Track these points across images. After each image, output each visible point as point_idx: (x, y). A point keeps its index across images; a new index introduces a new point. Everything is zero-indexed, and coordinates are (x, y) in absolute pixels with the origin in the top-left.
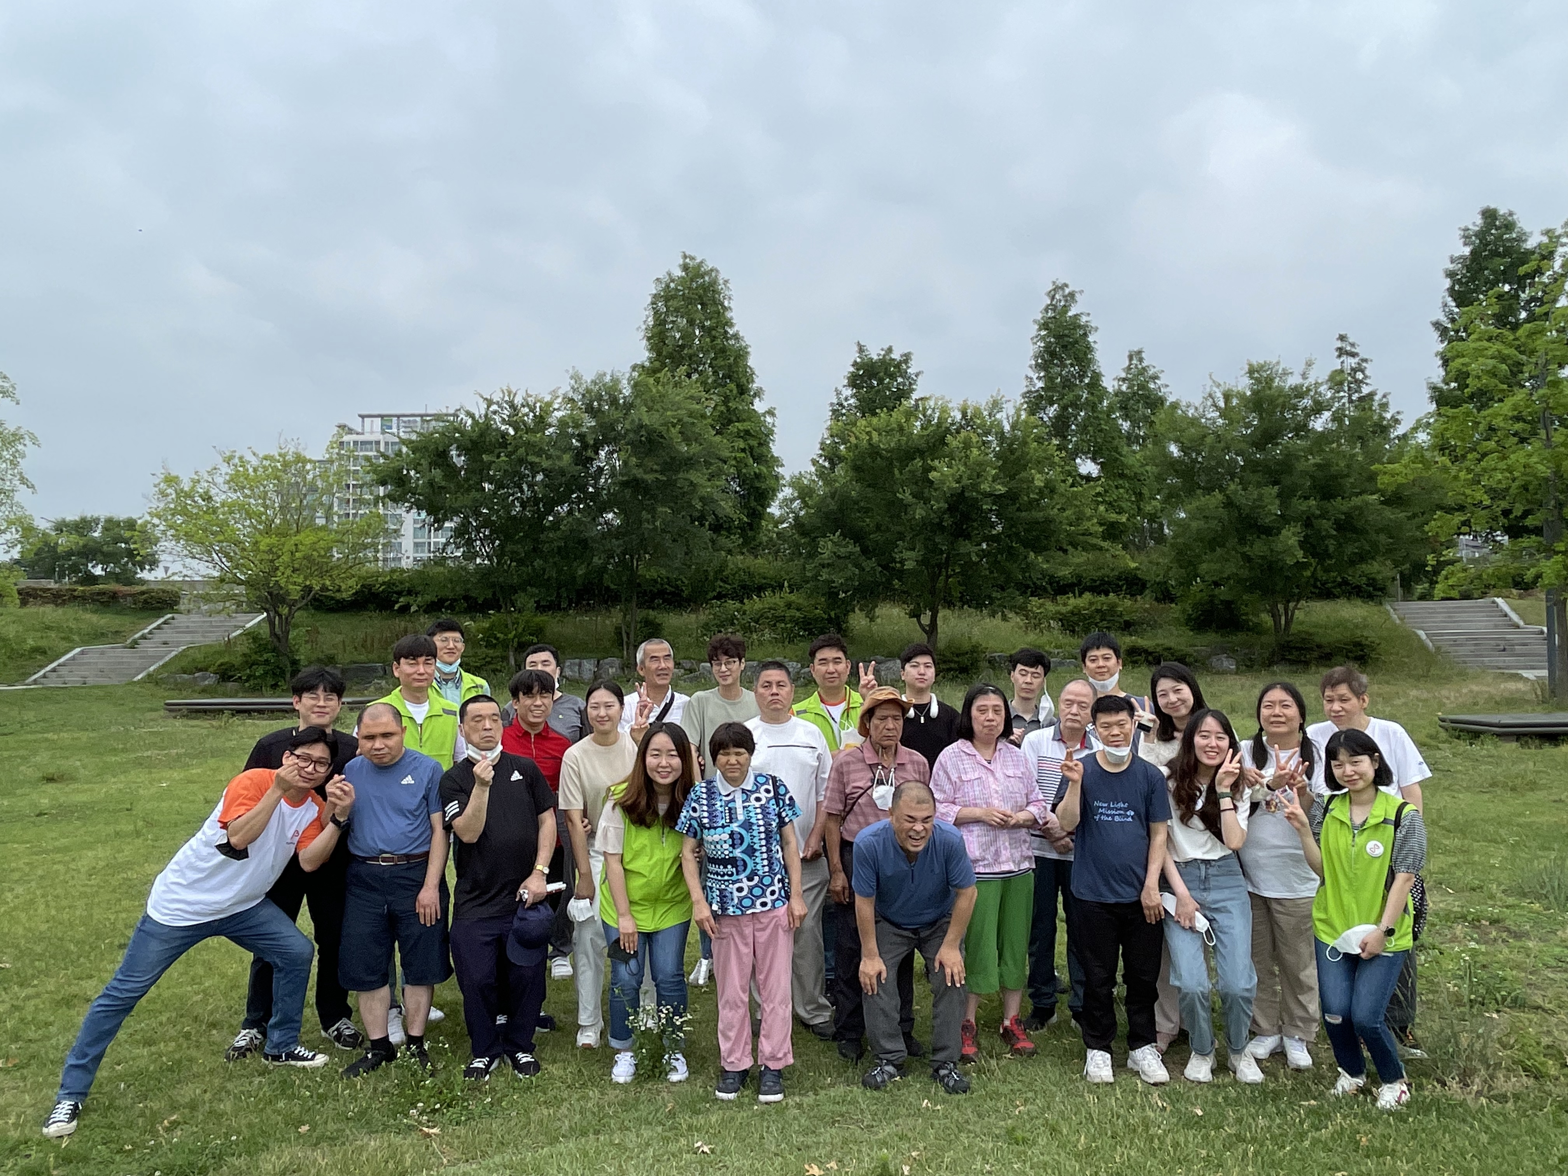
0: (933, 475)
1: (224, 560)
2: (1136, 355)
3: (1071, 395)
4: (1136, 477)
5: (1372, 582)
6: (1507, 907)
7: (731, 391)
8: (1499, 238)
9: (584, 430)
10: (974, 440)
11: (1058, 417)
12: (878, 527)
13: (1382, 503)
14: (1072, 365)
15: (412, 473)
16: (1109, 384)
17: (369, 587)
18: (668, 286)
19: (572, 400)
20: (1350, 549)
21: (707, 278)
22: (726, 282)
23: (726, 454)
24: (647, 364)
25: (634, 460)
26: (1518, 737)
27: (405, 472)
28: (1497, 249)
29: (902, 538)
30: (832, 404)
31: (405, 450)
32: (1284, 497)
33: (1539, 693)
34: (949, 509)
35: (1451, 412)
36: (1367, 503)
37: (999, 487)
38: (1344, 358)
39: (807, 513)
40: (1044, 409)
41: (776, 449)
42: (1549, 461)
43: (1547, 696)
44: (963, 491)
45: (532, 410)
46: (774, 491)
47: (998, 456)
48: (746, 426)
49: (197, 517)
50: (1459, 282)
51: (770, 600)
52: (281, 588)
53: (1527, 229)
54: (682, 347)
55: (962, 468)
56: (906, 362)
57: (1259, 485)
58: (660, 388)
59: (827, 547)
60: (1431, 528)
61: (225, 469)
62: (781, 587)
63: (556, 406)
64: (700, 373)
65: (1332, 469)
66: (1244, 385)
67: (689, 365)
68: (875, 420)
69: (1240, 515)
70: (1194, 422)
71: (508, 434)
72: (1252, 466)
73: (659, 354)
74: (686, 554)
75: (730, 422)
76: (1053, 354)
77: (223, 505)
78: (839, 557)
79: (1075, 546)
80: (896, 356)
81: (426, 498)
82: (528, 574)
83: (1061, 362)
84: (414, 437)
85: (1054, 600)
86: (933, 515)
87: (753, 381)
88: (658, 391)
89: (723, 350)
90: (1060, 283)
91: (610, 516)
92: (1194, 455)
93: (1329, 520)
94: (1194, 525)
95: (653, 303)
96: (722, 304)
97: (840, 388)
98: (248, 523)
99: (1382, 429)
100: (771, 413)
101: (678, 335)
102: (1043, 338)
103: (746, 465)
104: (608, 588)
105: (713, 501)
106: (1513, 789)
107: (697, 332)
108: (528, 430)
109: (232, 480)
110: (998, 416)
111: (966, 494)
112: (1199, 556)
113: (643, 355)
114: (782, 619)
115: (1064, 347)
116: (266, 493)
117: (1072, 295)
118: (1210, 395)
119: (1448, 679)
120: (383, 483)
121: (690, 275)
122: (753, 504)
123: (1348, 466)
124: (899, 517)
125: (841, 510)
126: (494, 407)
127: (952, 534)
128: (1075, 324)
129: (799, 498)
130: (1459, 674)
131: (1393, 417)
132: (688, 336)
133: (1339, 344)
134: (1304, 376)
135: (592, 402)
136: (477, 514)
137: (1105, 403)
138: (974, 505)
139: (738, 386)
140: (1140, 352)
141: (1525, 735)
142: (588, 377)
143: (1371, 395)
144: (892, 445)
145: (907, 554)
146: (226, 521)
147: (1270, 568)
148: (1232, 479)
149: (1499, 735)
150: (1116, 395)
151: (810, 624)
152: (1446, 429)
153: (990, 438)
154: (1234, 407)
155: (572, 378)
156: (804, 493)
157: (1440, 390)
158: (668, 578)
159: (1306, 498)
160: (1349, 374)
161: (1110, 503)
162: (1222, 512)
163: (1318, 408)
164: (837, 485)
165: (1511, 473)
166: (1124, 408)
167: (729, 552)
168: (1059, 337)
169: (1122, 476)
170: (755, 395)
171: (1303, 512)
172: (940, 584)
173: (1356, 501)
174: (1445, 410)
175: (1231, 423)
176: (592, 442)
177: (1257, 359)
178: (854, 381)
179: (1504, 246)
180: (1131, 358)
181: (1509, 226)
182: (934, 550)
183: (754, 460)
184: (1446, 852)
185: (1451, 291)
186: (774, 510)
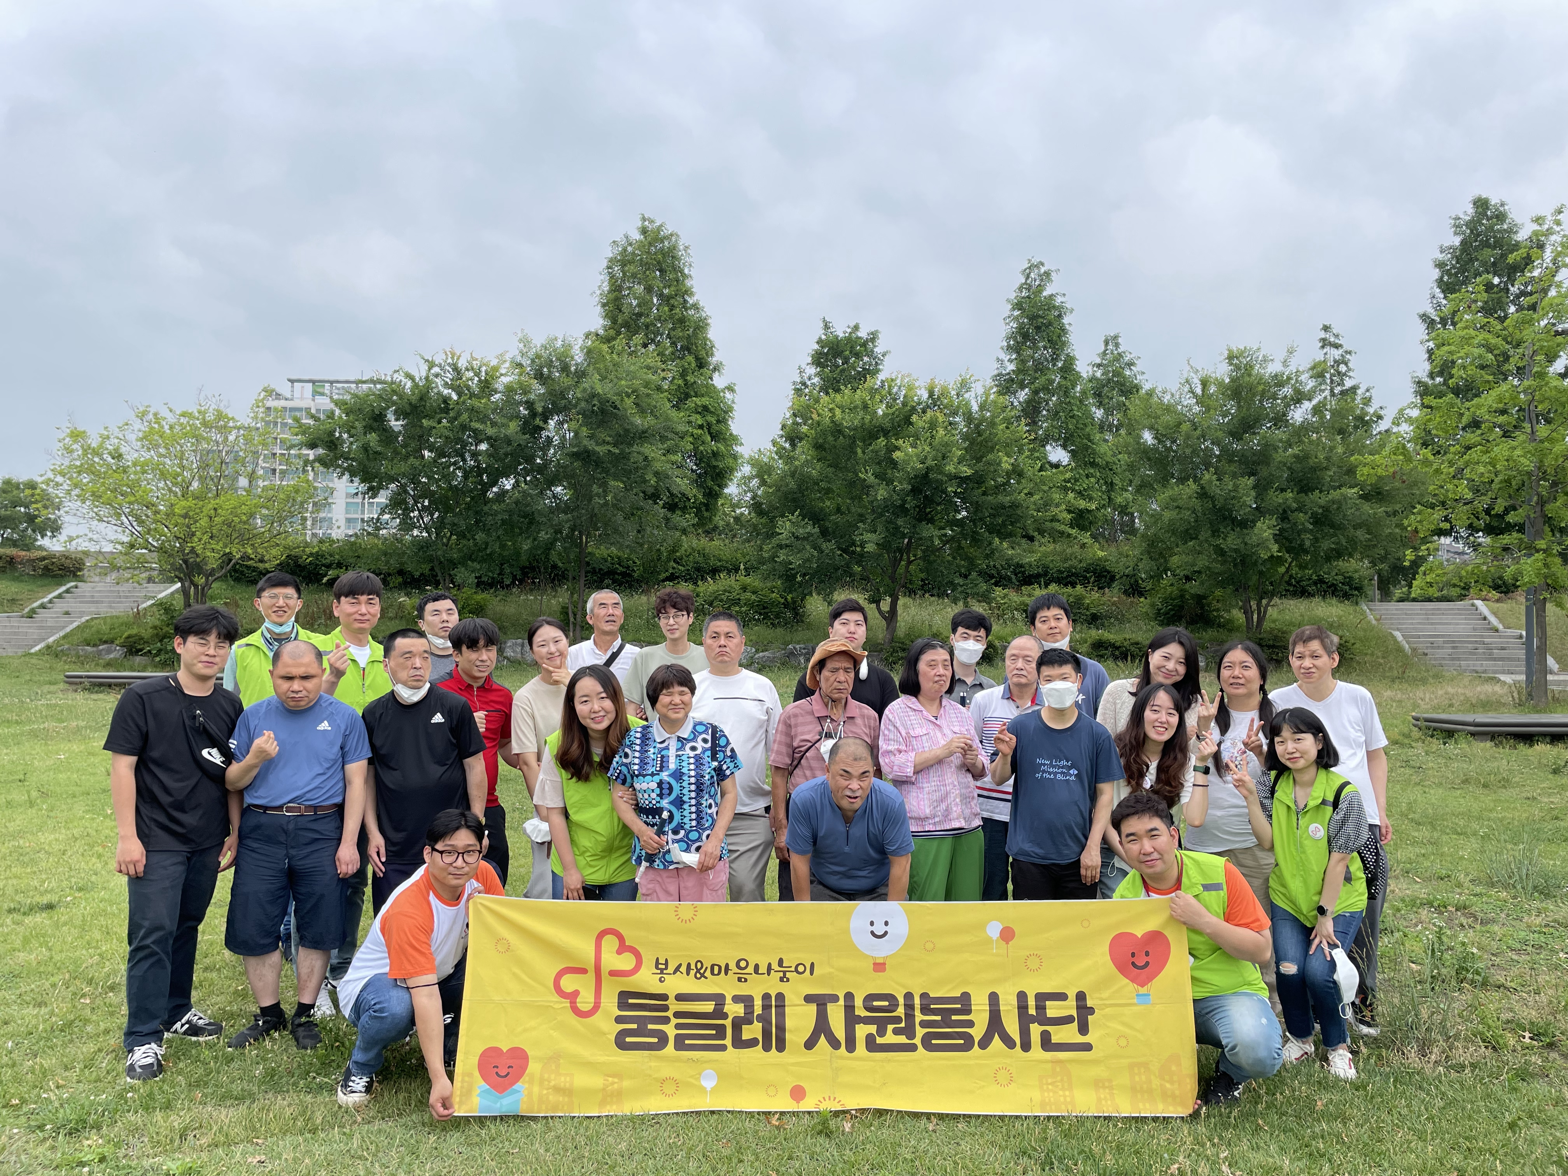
0: (897, 455)
1: (135, 524)
2: (1112, 341)
3: (1043, 379)
4: (1108, 467)
5: (1349, 581)
6: (1475, 895)
7: (689, 364)
8: (1491, 228)
9: (532, 397)
10: (941, 419)
11: (1028, 402)
12: (838, 510)
13: (1361, 497)
14: (1045, 348)
15: (345, 436)
16: (1084, 368)
17: (295, 558)
18: (625, 250)
19: (520, 365)
20: (1326, 545)
21: (666, 243)
22: (686, 248)
23: (682, 428)
24: (601, 332)
25: (584, 431)
26: (1493, 737)
27: (337, 435)
28: (1487, 240)
29: (862, 518)
30: (794, 383)
31: (337, 412)
32: (1261, 488)
33: (1516, 695)
34: (912, 490)
35: (1434, 402)
36: (1345, 498)
37: (965, 468)
38: (1327, 349)
39: (765, 492)
40: (1014, 393)
41: (735, 427)
42: (1533, 455)
43: (1524, 699)
44: (927, 473)
45: (477, 374)
46: (732, 470)
47: (965, 437)
48: (705, 401)
49: (105, 476)
50: (1448, 272)
51: (724, 582)
52: (197, 555)
53: (1518, 221)
54: (640, 315)
55: (927, 449)
56: (873, 340)
57: (1234, 476)
58: (615, 356)
59: (786, 527)
60: (1411, 521)
61: (137, 425)
62: (737, 570)
63: (503, 371)
64: (658, 344)
65: (1310, 461)
66: (1223, 372)
67: (646, 335)
68: (838, 397)
69: (1214, 506)
70: (1169, 409)
71: (450, 398)
72: (1228, 455)
73: (614, 321)
74: (639, 532)
75: (687, 396)
76: (1026, 336)
77: (135, 464)
78: (797, 538)
79: (1041, 532)
80: (863, 334)
81: (360, 463)
82: (469, 548)
83: (1034, 344)
84: (347, 397)
85: (1018, 589)
86: (895, 497)
87: (712, 355)
88: (612, 359)
89: (682, 321)
90: (1035, 261)
91: (559, 489)
92: (1168, 444)
93: (1306, 513)
94: (1168, 515)
95: (608, 268)
96: (682, 272)
97: (803, 366)
98: (161, 485)
99: (1363, 423)
100: (730, 389)
101: (635, 303)
102: (1016, 319)
103: (703, 443)
104: (554, 567)
105: (667, 477)
106: (1485, 786)
107: (655, 300)
108: (472, 395)
109: (145, 438)
110: (967, 396)
111: (931, 476)
112: (1171, 549)
113: (597, 322)
114: (737, 602)
115: (1038, 328)
116: (183, 453)
117: (1047, 274)
118: (1187, 381)
119: (1424, 681)
120: (312, 446)
121: (649, 239)
122: (710, 483)
123: (1327, 459)
124: (860, 498)
125: (800, 490)
126: (436, 370)
127: (915, 518)
128: (1049, 304)
129: (757, 476)
130: (1436, 676)
131: (1376, 411)
132: (644, 303)
133: (1323, 335)
134: (1285, 363)
135: (541, 367)
136: (415, 481)
137: (1078, 388)
138: (940, 489)
139: (697, 359)
140: (1116, 337)
141: (1500, 734)
142: (538, 341)
143: (1354, 389)
144: (856, 422)
145: (868, 536)
146: (138, 481)
147: (1243, 562)
148: (1207, 469)
149: (1473, 734)
150: (1090, 381)
151: (764, 608)
152: (1430, 420)
153: (957, 419)
154: (1212, 395)
155: (520, 341)
156: (763, 471)
157: (1425, 385)
158: (619, 558)
159: (1283, 490)
160: (1333, 366)
161: (1080, 493)
162: (1196, 503)
163: (1299, 398)
164: (797, 463)
165: (1494, 467)
166: (1098, 395)
167: (684, 531)
168: (1033, 318)
169: (1093, 464)
170: (715, 369)
171: (1280, 505)
172: (901, 570)
173: (1335, 494)
174: (1429, 400)
175: (1208, 409)
176: (540, 410)
177: (1237, 345)
178: (819, 360)
179: (1495, 237)
180: (1107, 343)
181: (1501, 217)
182: (896, 532)
183: (713, 438)
184: (1414, 843)
185: (1440, 282)
186: (732, 489)
